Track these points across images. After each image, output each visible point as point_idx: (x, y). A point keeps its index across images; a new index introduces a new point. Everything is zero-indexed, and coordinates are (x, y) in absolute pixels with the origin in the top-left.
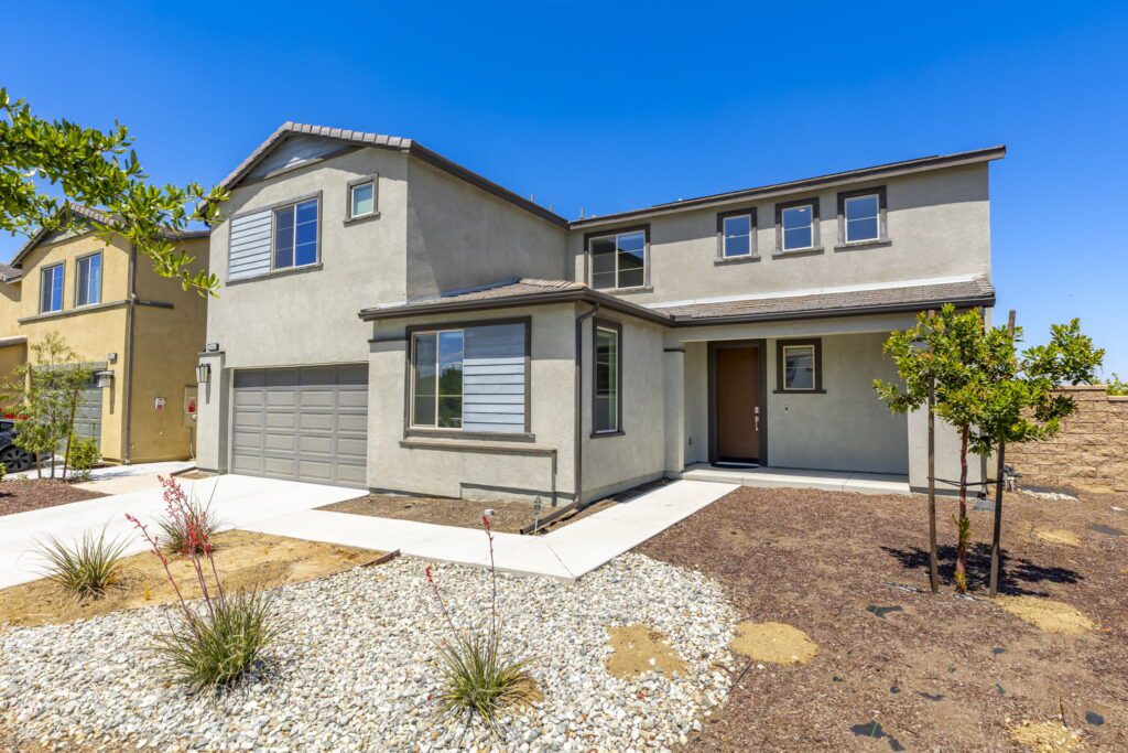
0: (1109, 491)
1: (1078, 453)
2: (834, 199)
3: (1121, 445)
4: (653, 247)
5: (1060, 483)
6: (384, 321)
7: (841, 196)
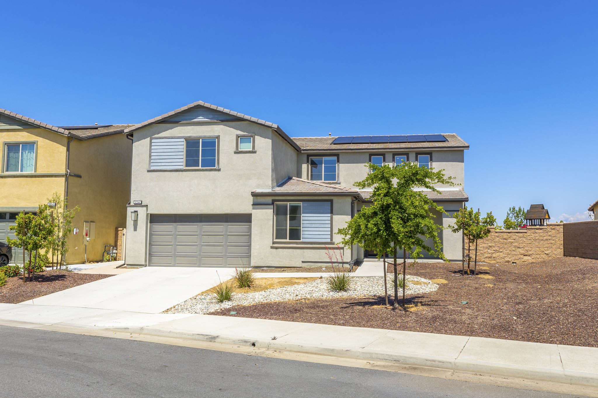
0: (495, 262)
1: (486, 250)
2: (414, 155)
3: (498, 247)
4: (340, 165)
5: (482, 260)
6: (258, 197)
7: (417, 154)
